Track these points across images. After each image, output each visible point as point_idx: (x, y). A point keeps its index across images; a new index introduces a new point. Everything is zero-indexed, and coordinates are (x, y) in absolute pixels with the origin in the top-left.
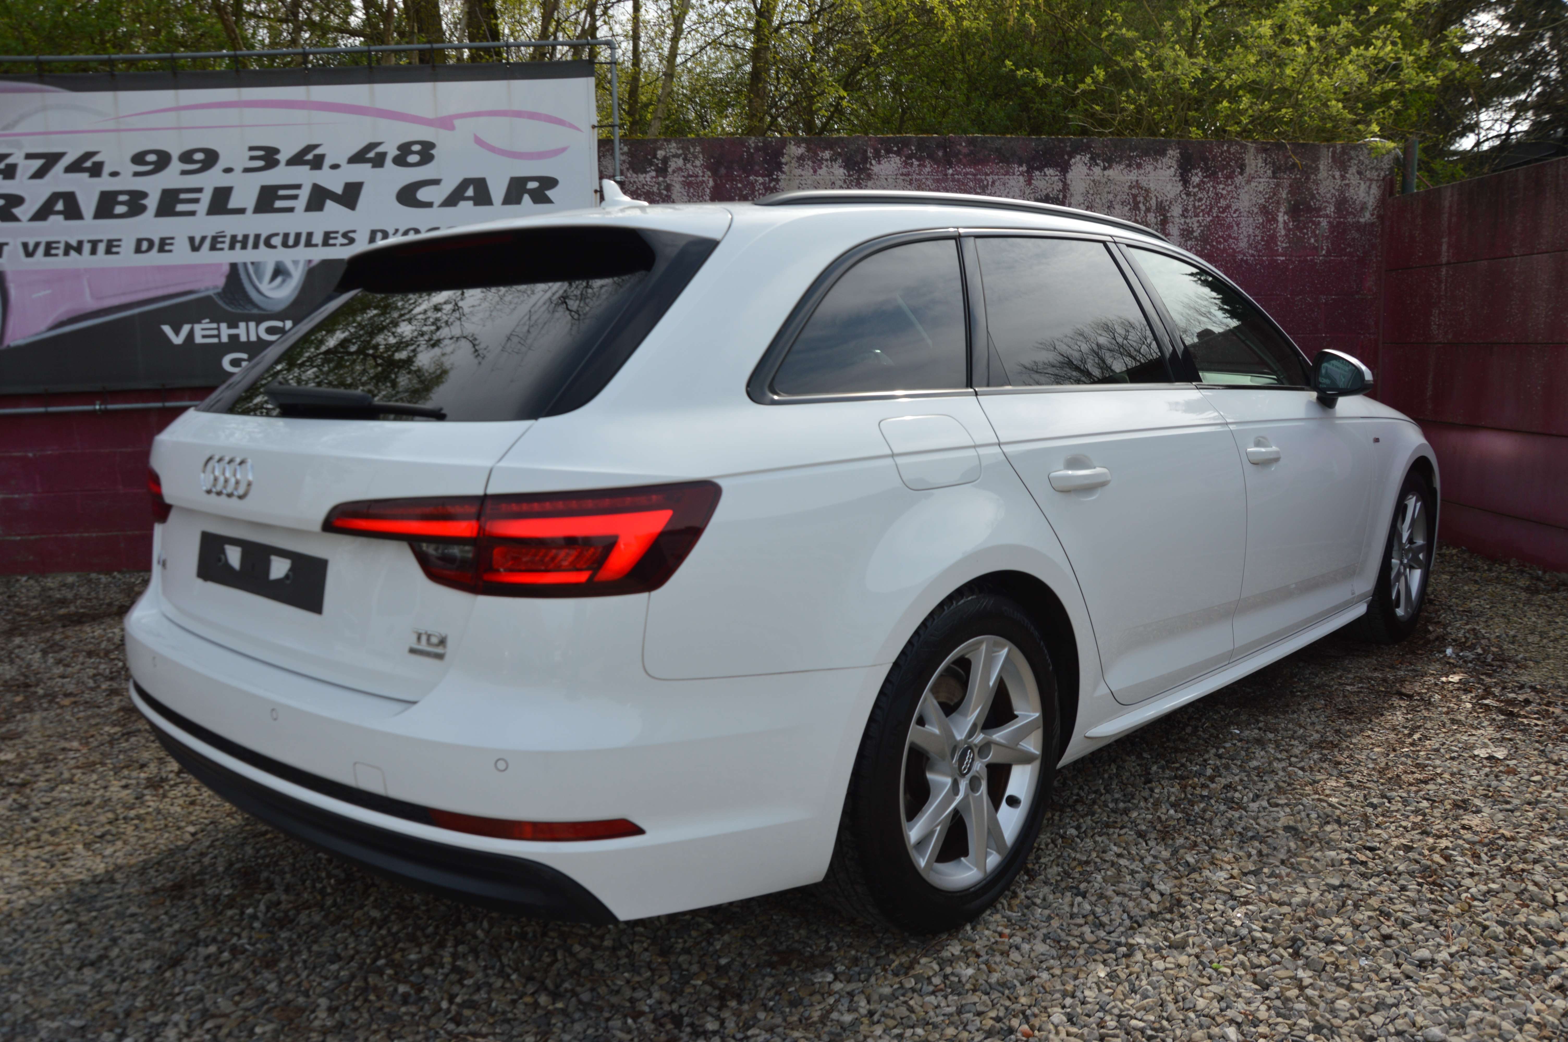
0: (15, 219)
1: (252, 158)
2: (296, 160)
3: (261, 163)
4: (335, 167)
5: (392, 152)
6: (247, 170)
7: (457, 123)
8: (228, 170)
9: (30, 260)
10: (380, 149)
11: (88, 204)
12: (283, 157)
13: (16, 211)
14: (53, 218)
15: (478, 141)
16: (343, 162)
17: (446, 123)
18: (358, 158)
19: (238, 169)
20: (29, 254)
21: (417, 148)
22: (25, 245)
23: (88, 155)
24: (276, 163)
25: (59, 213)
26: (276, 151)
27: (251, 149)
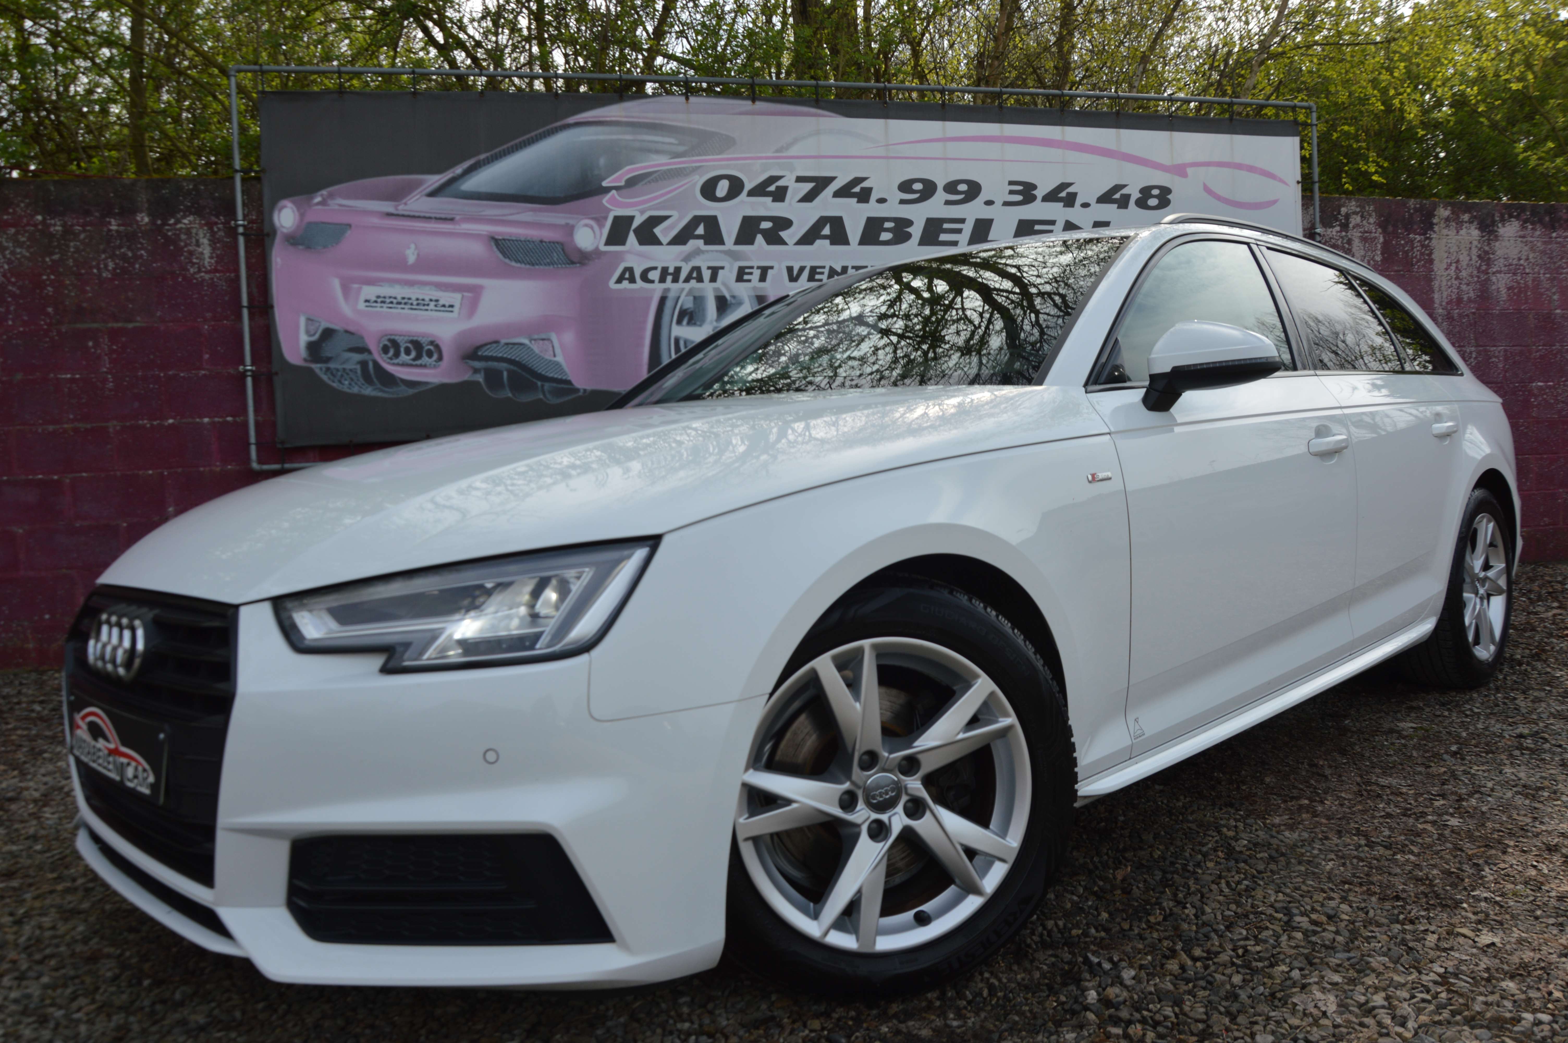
0: (782, 242)
1: (1011, 192)
2: (1051, 197)
3: (1019, 198)
4: (1085, 205)
5: (1135, 195)
6: (1006, 204)
7: (1189, 171)
8: (989, 203)
9: (793, 284)
10: (1125, 191)
11: (854, 230)
12: (1039, 193)
13: (784, 234)
14: (818, 242)
15: (1207, 189)
16: (1093, 201)
17: (1180, 170)
18: (1105, 198)
19: (999, 202)
20: (793, 278)
21: (1155, 192)
22: (790, 269)
23: (858, 181)
24: (1033, 198)
25: (825, 237)
26: (1034, 187)
27: (1011, 183)
